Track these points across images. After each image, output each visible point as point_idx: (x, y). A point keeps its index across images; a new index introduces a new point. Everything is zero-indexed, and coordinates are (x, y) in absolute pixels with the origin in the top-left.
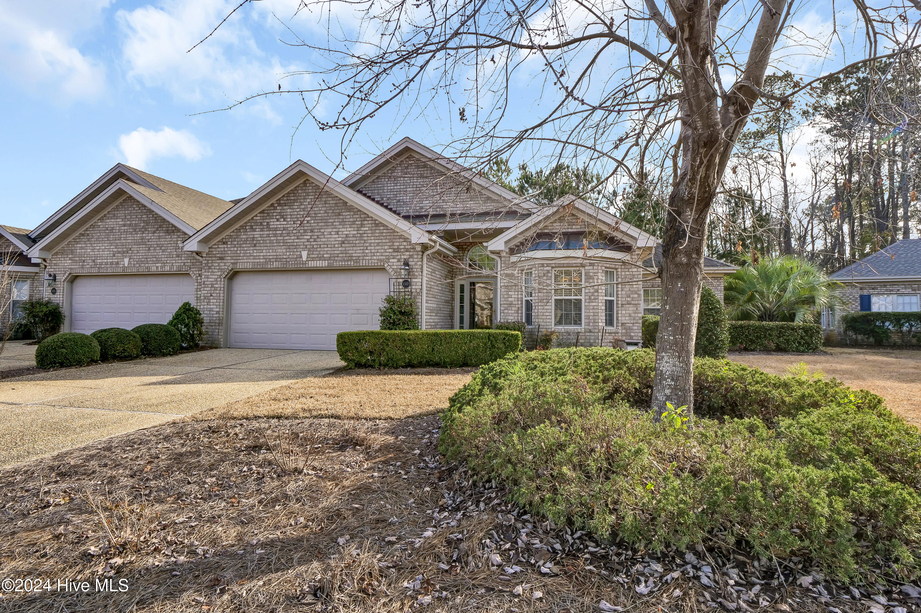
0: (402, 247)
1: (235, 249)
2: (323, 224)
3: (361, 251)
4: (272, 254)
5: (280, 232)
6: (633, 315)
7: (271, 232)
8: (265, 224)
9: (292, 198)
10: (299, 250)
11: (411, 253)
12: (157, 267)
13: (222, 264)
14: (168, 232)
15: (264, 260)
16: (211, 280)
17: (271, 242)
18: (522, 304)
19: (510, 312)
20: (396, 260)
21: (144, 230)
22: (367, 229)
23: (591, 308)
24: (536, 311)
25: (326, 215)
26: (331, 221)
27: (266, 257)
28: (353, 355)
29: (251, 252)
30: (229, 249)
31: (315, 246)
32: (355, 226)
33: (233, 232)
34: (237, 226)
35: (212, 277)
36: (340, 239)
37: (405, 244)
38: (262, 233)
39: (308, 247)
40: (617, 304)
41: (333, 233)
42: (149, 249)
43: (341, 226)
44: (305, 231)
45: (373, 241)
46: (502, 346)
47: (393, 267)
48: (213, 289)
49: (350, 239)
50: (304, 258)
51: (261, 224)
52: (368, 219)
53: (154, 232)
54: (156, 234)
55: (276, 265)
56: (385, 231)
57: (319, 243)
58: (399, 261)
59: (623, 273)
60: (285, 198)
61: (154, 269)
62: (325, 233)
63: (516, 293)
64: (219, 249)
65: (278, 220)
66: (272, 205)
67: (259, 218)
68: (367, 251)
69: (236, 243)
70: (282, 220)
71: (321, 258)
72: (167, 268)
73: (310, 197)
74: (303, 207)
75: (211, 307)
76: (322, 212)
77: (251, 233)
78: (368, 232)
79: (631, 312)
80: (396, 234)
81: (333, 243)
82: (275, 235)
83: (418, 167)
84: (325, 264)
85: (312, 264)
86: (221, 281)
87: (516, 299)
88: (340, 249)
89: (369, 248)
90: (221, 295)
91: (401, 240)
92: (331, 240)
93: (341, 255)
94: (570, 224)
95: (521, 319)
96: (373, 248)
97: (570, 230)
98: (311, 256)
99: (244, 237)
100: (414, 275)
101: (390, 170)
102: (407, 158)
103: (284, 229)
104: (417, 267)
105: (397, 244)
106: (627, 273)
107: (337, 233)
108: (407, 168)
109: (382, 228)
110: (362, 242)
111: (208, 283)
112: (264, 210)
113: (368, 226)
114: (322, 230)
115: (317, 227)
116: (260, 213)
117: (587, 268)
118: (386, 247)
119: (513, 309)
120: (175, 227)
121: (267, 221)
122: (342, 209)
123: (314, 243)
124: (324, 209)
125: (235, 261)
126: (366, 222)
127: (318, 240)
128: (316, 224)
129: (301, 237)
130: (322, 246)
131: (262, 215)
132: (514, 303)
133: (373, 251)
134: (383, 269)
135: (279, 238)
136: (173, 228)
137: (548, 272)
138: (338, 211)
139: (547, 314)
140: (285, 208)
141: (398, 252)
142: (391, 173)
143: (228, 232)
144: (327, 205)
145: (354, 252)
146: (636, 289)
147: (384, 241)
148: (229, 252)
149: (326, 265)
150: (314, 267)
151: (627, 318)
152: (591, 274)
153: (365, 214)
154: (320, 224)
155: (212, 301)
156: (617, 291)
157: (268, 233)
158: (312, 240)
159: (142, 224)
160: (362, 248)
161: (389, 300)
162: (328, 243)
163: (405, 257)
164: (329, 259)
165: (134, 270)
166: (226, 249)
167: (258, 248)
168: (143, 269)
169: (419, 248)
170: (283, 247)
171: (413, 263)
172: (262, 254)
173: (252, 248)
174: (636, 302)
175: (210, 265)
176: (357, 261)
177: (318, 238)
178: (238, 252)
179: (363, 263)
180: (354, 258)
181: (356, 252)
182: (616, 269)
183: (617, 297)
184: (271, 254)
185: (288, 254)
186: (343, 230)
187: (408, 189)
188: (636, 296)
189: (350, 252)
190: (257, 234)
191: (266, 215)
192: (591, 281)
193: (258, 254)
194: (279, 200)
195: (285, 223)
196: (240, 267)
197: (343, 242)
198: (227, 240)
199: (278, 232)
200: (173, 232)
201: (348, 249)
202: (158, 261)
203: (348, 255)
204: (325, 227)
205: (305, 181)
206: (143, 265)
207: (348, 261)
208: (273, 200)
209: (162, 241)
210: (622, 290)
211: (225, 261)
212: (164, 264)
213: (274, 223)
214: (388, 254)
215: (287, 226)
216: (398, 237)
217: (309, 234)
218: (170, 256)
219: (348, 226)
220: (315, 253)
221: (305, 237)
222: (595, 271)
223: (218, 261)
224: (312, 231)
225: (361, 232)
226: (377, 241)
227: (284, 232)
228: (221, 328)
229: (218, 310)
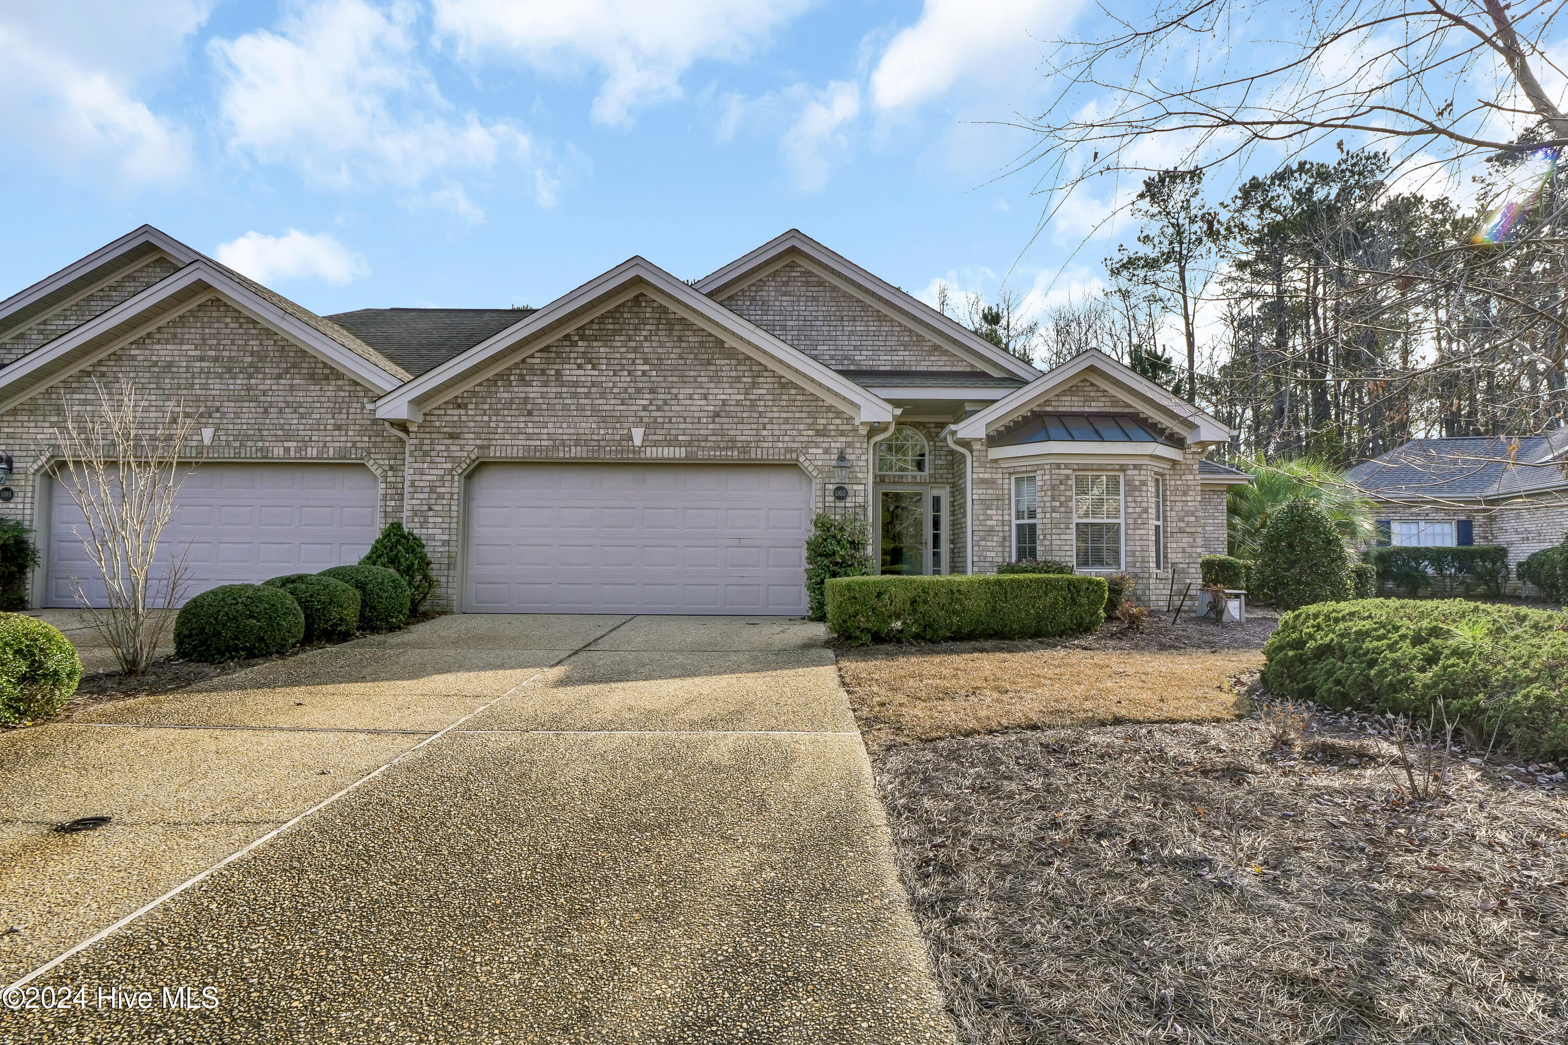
0: (832, 427)
1: (486, 418)
2: (675, 379)
3: (754, 432)
4: (568, 431)
5: (585, 390)
6: (1188, 550)
7: (564, 389)
8: (553, 372)
9: (611, 327)
10: (626, 425)
11: (850, 439)
12: (287, 450)
13: (453, 448)
14: (312, 377)
15: (551, 443)
16: (429, 478)
17: (566, 407)
18: (1010, 530)
19: (989, 544)
20: (820, 451)
21: (253, 371)
22: (764, 392)
23: (1138, 538)
24: (1046, 542)
25: (682, 362)
26: (692, 373)
27: (555, 437)
29: (522, 425)
30: (470, 417)
31: (659, 420)
32: (742, 386)
33: (480, 385)
34: (490, 374)
35: (432, 472)
36: (711, 408)
37: (838, 421)
38: (545, 389)
39: (645, 420)
40: (1165, 532)
41: (696, 397)
42: (266, 412)
43: (712, 385)
44: (639, 391)
45: (777, 415)
47: (816, 463)
48: (435, 496)
49: (732, 408)
50: (638, 441)
51: (543, 372)
52: (766, 374)
53: (279, 377)
54: (282, 381)
55: (576, 452)
56: (799, 397)
57: (667, 414)
58: (827, 451)
59: (1173, 483)
60: (595, 327)
61: (278, 452)
62: (681, 396)
63: (1000, 512)
64: (448, 418)
65: (580, 367)
66: (567, 337)
67: (537, 361)
68: (765, 433)
69: (487, 406)
70: (590, 367)
71: (673, 442)
72: (312, 452)
73: (648, 327)
74: (633, 344)
75: (430, 531)
76: (673, 356)
77: (521, 389)
78: (767, 397)
79: (1185, 545)
80: (820, 403)
81: (696, 414)
82: (575, 395)
84: (679, 453)
85: (652, 453)
86: (452, 481)
87: (1000, 523)
88: (711, 426)
89: (768, 427)
90: (453, 508)
91: (830, 415)
92: (693, 408)
93: (713, 438)
94: (1088, 400)
95: (1010, 555)
96: (776, 427)
97: (1087, 409)
98: (651, 437)
99: (505, 395)
100: (856, 477)
101: (753, 285)
102: (787, 266)
103: (593, 384)
104: (861, 463)
105: (823, 421)
106: (1179, 482)
107: (705, 397)
108: (786, 284)
109: (793, 392)
110: (755, 415)
111: (422, 484)
112: (548, 346)
113: (766, 386)
114: (674, 391)
115: (664, 385)
116: (541, 351)
117: (1129, 472)
118: (802, 427)
119: (995, 539)
120: (331, 368)
121: (557, 367)
122: (713, 354)
123: (658, 414)
124: (678, 350)
125: (486, 443)
126: (761, 380)
127: (666, 408)
128: (661, 379)
129: (630, 402)
130: (674, 420)
131: (545, 355)
132: (996, 528)
133: (776, 433)
134: (794, 466)
135: (582, 401)
136: (327, 371)
137: (1068, 477)
138: (706, 356)
139: (1065, 548)
140: (595, 344)
141: (824, 436)
142: (756, 291)
143: (469, 385)
144: (683, 345)
145: (739, 432)
146: (1193, 509)
147: (797, 415)
148: (472, 424)
149: (683, 455)
150: (657, 459)
151: (1180, 555)
152: (1137, 483)
153: (760, 364)
154: (670, 379)
155: (431, 520)
156: (1164, 511)
157: (559, 390)
158: (654, 408)
159: (250, 359)
160: (754, 426)
161: (819, 522)
162: (685, 414)
163: (839, 445)
164: (689, 444)
165: (228, 455)
166: (464, 418)
167: (537, 419)
168: (250, 452)
169: (864, 431)
170: (591, 419)
171: (853, 457)
172: (545, 431)
173: (523, 419)
174: (1193, 530)
175: (426, 448)
176: (745, 449)
177: (666, 404)
178: (493, 425)
179: (756, 454)
180: (740, 444)
181: (743, 434)
182: (1162, 475)
183: (1165, 520)
184: (565, 431)
185: (602, 432)
186: (716, 391)
188: (1193, 519)
189: (731, 432)
190: (534, 391)
191: (553, 355)
192: (1137, 494)
193: (536, 431)
194: (582, 328)
195: (596, 373)
196: (495, 453)
197: (717, 415)
198: (466, 401)
199: (579, 390)
200: (326, 378)
201: (725, 426)
202: (288, 437)
203: (727, 438)
204: (681, 385)
205: (637, 297)
206: (249, 444)
207: (727, 448)
208: (570, 329)
209: (300, 396)
210: (1171, 510)
211: (463, 442)
212: (305, 443)
213: (571, 372)
214: (805, 439)
215: (599, 379)
216: (824, 409)
217: (647, 396)
218: (318, 426)
219: (727, 385)
220: (658, 431)
221: (639, 402)
222: (1143, 478)
223: (446, 442)
224: (652, 391)
225: (752, 397)
226: (783, 415)
227: (593, 390)
228: (452, 573)
229: (446, 537)
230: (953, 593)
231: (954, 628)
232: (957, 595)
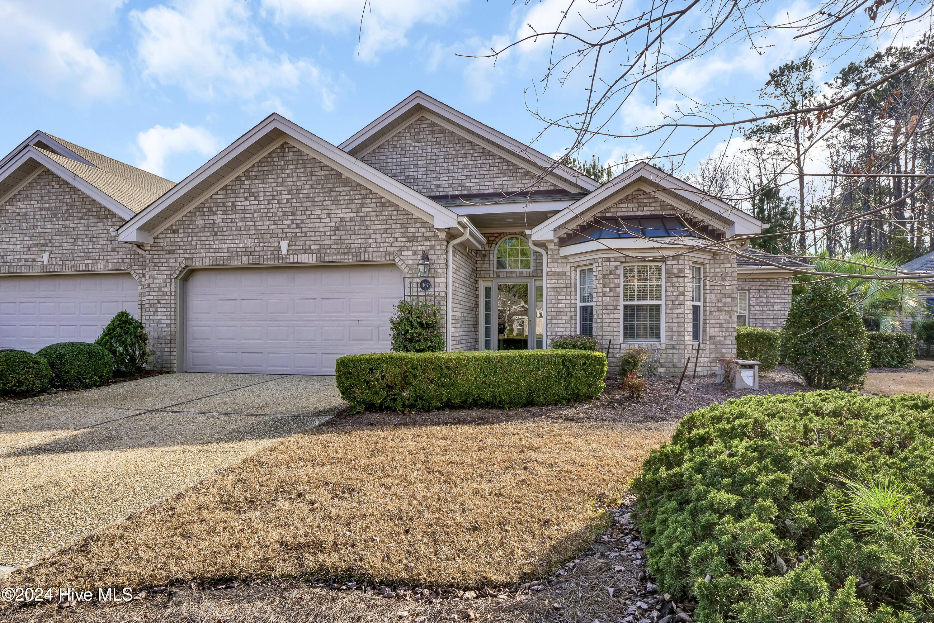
0: (419, 234)
1: (190, 239)
2: (309, 204)
3: (362, 241)
4: (239, 245)
5: (250, 215)
6: (725, 325)
7: (237, 216)
8: (230, 204)
9: (266, 168)
10: (276, 240)
11: (432, 243)
12: (87, 265)
13: (171, 260)
14: (99, 218)
15: (229, 254)
16: (157, 281)
17: (238, 229)
18: (576, 311)
19: (559, 322)
20: (410, 253)
21: (67, 215)
22: (370, 210)
23: (675, 316)
24: (599, 321)
25: (313, 191)
26: (320, 199)
27: (231, 250)
28: (362, 393)
29: (211, 242)
30: (180, 238)
31: (299, 235)
32: (354, 206)
33: (186, 216)
34: (191, 207)
35: (159, 277)
36: (333, 224)
37: (423, 230)
38: (225, 217)
39: (289, 235)
40: (704, 311)
41: (322, 216)
42: (75, 241)
43: (334, 207)
44: (285, 214)
45: (379, 227)
46: (581, 374)
47: (407, 262)
48: (161, 293)
49: (347, 224)
50: (284, 251)
51: (224, 205)
52: (371, 196)
53: (81, 218)
54: (83, 221)
55: (245, 260)
56: (394, 213)
57: (304, 230)
58: (415, 253)
59: (713, 270)
60: (256, 169)
61: (82, 267)
62: (312, 217)
63: (568, 297)
64: (167, 240)
65: (246, 199)
66: (238, 178)
67: (220, 196)
68: (370, 241)
69: (190, 231)
70: (252, 198)
71: (307, 251)
72: (100, 266)
73: (290, 167)
74: (280, 180)
75: (160, 317)
76: (307, 187)
77: (211, 217)
78: (372, 214)
79: (723, 321)
80: (410, 216)
81: (323, 229)
82: (243, 220)
83: (433, 132)
84: (311, 258)
85: (294, 259)
86: (171, 283)
87: (568, 306)
88: (333, 238)
89: (373, 236)
90: (173, 301)
91: (418, 225)
92: (320, 225)
93: (335, 247)
94: (641, 205)
95: (575, 331)
96: (378, 236)
97: (640, 213)
98: (293, 248)
99: (201, 222)
100: (437, 273)
101: (395, 136)
102: (418, 120)
103: (256, 211)
104: (440, 261)
105: (412, 230)
106: (718, 270)
107: (329, 216)
108: (418, 134)
109: (390, 208)
110: (364, 228)
111: (154, 285)
112: (227, 186)
113: (371, 205)
114: (308, 213)
115: (301, 209)
116: (222, 189)
117: (669, 262)
118: (397, 235)
119: (564, 318)
120: (109, 210)
121: (232, 200)
122: (334, 183)
123: (297, 230)
124: (310, 182)
125: (190, 256)
126: (368, 201)
127: (303, 226)
128: (299, 204)
129: (279, 222)
130: (308, 234)
131: (224, 192)
132: (565, 310)
133: (379, 240)
134: (393, 265)
135: (248, 223)
136: (107, 213)
137: (616, 268)
138: (329, 186)
139: (615, 325)
140: (256, 182)
141: (413, 241)
142: (397, 141)
143: (179, 216)
144: (314, 178)
145: (352, 241)
146: (730, 291)
147: (393, 226)
148: (182, 243)
149: (315, 260)
150: (297, 263)
151: (717, 330)
152: (675, 271)
153: (367, 189)
154: (305, 204)
155: (160, 310)
156: (704, 294)
157: (233, 216)
158: (294, 226)
159: (65, 208)
160: (363, 236)
161: (403, 307)
162: (316, 229)
163: (424, 248)
164: (319, 251)
165: (56, 270)
166: (177, 240)
167: (220, 238)
168: (68, 268)
169: (442, 236)
170: (254, 236)
171: (435, 257)
172: (226, 246)
173: (211, 238)
174: (730, 309)
175: (155, 261)
176: (357, 254)
177: (302, 223)
178: (194, 243)
179: (365, 257)
180: (353, 250)
181: (355, 242)
182: (703, 264)
183: (705, 302)
184: (238, 246)
185: (261, 245)
186: (337, 211)
187: (420, 162)
188: (730, 300)
189: (347, 242)
190: (218, 218)
191: (230, 192)
192: (675, 280)
193: (220, 246)
194: (247, 171)
195: (257, 202)
196: (196, 263)
197: (337, 229)
198: (178, 227)
199: (246, 216)
200: (107, 218)
201: (343, 237)
202: (87, 258)
203: (344, 246)
204: (312, 208)
205: (282, 145)
206: (67, 262)
207: (344, 254)
208: (240, 172)
209: (92, 230)
210: (711, 293)
211: (176, 256)
212: (96, 261)
213: (241, 204)
214: (399, 244)
215: (259, 207)
216: (413, 221)
217: (290, 218)
218: (103, 249)
219: (344, 206)
220: (298, 243)
221: (285, 222)
222: (680, 267)
223: (167, 256)
224: (294, 214)
225: (362, 214)
226: (384, 227)
227: (255, 215)
228: (173, 345)
229: (168, 321)
230: (442, 369)
231: (445, 399)
232: (445, 371)
